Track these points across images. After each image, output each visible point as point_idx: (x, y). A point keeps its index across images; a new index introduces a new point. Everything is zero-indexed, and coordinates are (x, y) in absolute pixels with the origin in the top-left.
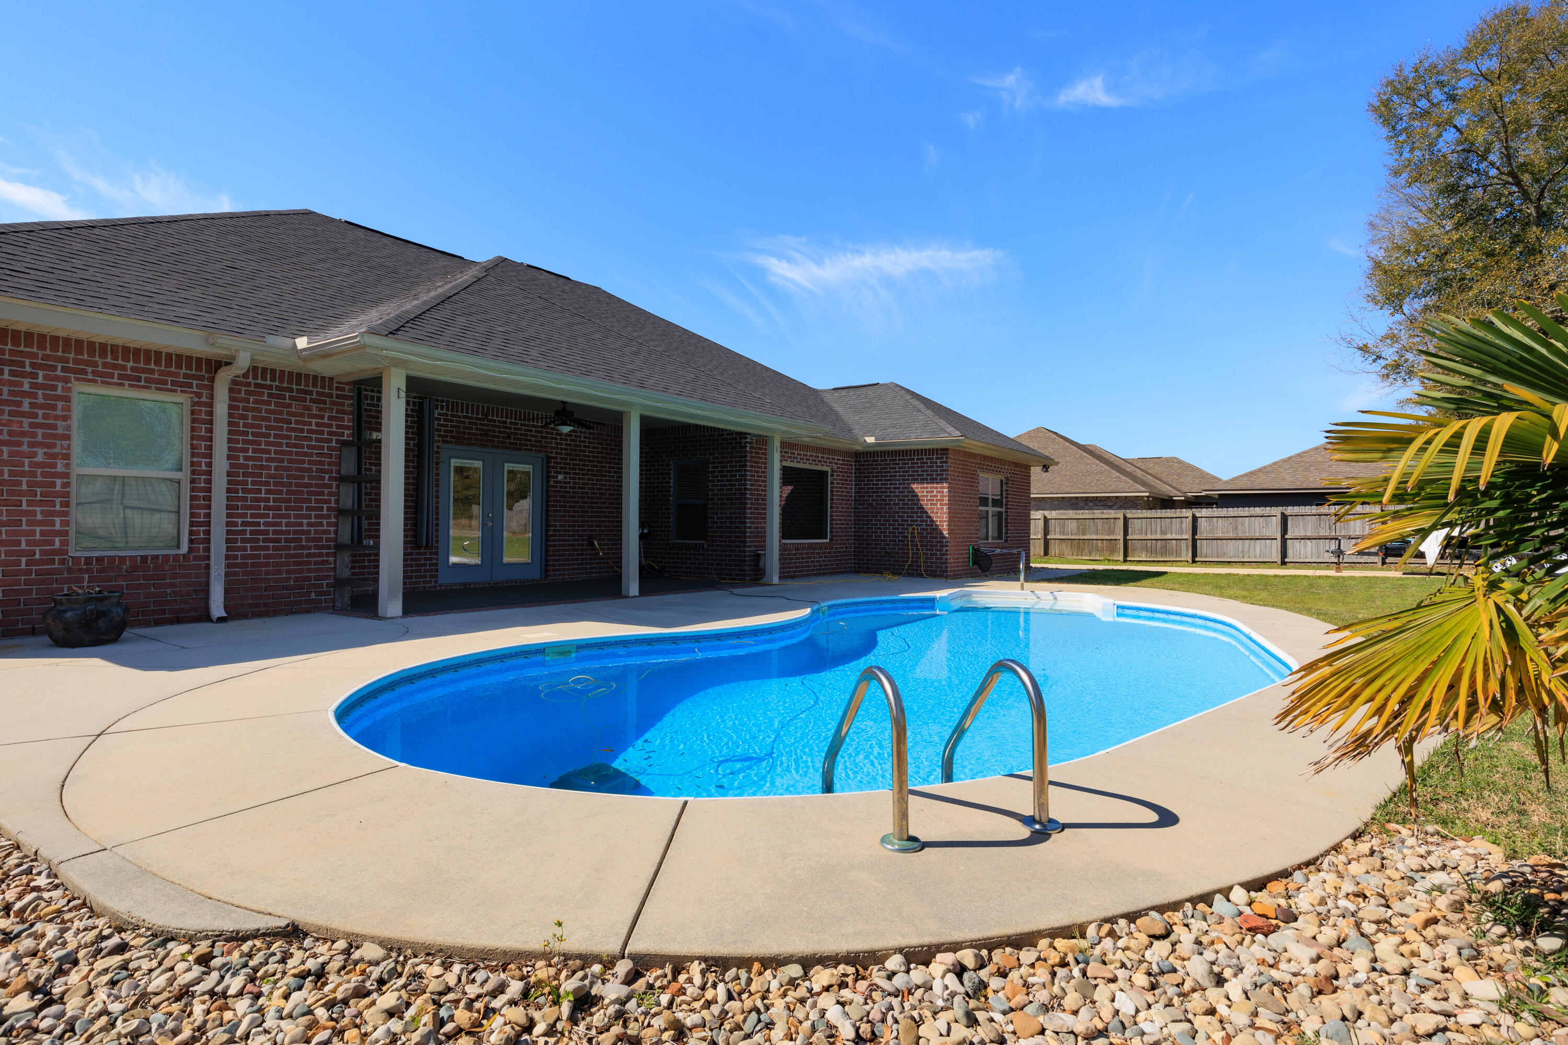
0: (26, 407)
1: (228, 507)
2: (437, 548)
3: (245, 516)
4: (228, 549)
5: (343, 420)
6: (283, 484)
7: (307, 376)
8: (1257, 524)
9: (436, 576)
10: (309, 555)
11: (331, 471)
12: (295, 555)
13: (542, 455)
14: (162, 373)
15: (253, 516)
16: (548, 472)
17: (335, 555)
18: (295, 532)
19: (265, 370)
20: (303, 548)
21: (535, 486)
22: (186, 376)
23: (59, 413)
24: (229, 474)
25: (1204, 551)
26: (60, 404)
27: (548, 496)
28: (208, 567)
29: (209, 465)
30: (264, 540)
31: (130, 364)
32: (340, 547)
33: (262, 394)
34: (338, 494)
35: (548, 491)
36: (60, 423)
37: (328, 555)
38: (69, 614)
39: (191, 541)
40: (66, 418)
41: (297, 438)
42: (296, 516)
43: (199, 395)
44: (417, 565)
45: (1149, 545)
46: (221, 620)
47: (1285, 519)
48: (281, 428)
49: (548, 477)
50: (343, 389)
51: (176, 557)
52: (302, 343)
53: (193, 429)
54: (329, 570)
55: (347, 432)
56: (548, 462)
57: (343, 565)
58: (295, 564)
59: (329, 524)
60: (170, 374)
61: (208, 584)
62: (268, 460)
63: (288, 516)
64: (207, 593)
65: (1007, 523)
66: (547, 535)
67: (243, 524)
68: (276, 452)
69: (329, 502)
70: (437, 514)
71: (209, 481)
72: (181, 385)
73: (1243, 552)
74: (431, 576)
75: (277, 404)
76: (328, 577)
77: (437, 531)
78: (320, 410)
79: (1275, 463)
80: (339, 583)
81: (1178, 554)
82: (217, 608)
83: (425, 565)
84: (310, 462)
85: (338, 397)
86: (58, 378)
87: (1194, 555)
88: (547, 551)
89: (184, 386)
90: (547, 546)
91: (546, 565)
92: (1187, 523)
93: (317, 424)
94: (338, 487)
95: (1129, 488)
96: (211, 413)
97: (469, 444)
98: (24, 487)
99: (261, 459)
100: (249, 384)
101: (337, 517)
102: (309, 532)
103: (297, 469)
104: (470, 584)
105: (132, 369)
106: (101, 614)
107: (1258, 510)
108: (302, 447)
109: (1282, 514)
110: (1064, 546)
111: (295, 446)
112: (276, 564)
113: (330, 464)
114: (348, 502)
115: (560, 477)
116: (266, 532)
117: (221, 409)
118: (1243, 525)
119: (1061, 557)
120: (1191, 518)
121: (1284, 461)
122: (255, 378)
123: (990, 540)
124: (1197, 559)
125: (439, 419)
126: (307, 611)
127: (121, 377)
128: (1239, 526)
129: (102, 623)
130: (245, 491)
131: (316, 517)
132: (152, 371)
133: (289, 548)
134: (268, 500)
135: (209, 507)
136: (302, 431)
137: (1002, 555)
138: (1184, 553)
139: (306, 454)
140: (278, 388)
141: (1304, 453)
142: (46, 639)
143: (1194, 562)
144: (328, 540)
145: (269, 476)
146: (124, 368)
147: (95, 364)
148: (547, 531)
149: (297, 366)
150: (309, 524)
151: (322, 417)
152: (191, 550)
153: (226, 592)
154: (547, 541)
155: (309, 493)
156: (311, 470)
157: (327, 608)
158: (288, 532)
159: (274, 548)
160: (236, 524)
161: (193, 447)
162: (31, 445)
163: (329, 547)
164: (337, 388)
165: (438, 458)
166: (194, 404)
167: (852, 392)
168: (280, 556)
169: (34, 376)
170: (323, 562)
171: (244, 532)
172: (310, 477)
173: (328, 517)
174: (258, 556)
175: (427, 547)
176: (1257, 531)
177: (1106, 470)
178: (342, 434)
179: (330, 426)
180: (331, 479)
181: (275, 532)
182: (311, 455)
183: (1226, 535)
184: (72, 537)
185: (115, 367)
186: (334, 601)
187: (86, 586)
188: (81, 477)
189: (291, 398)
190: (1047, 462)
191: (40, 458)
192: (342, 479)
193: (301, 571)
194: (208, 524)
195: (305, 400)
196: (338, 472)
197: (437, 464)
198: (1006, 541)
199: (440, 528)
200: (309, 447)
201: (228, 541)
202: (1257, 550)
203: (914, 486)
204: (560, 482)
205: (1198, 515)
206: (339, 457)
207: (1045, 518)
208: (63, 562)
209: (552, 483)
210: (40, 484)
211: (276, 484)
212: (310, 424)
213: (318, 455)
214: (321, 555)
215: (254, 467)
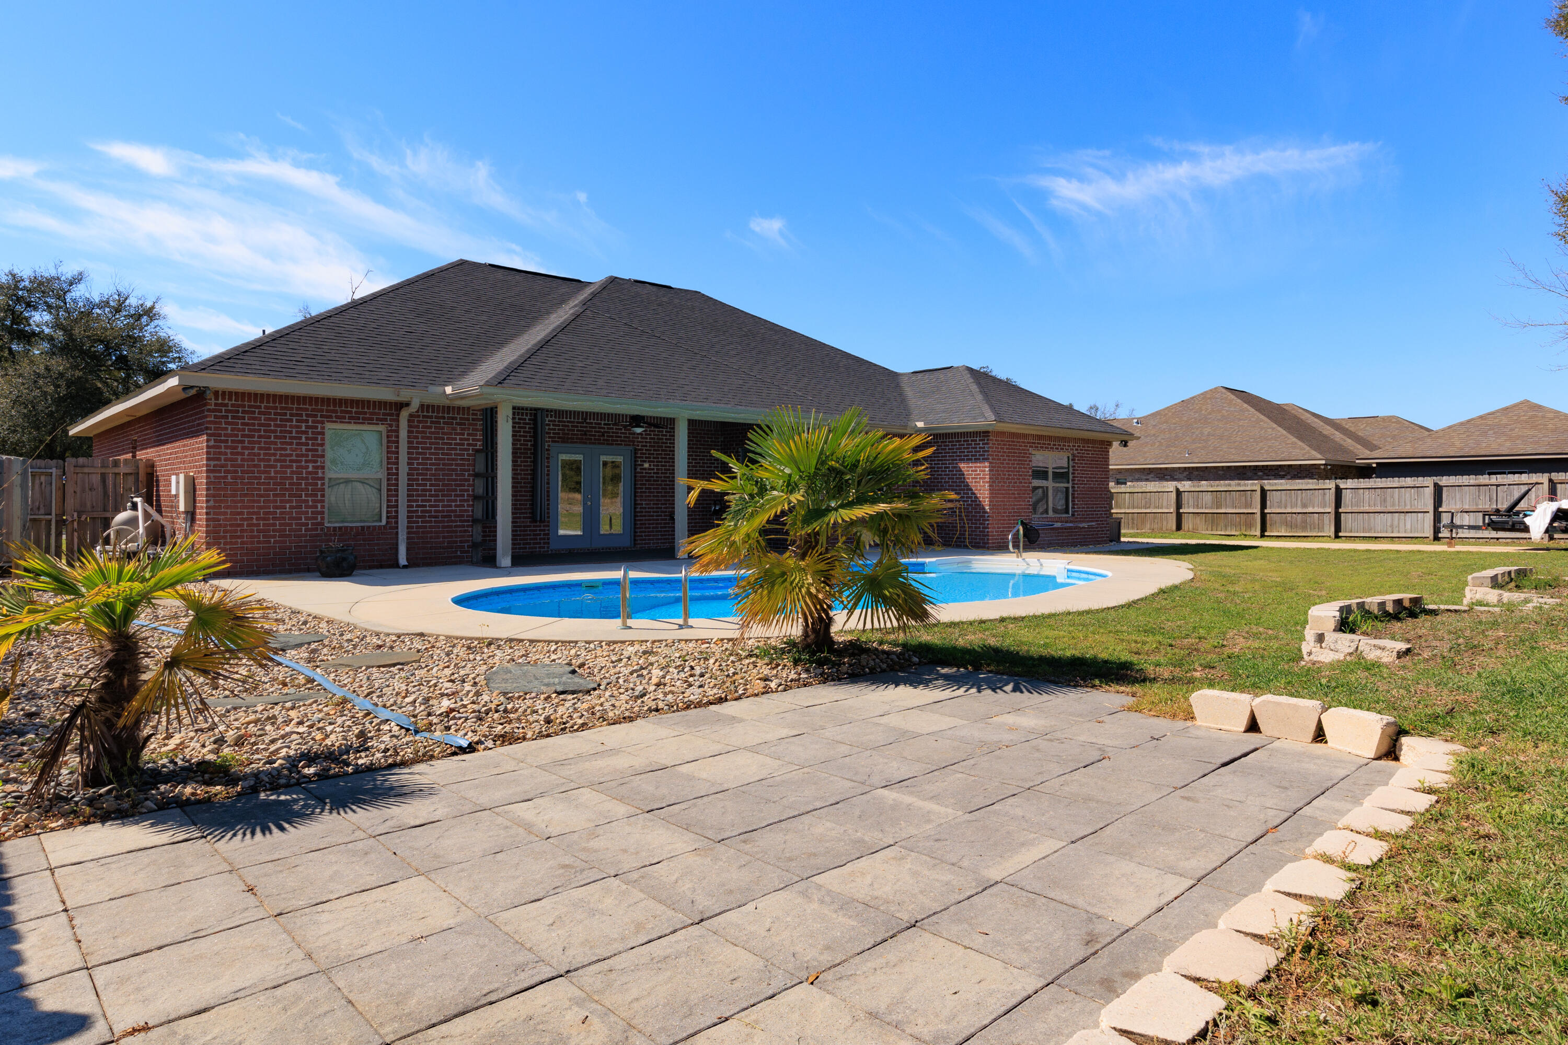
0: (303, 440)
1: (408, 496)
2: (549, 522)
3: (417, 501)
4: (408, 522)
5: (476, 435)
6: (439, 480)
7: (454, 408)
8: (1408, 495)
9: (548, 543)
10: (456, 526)
11: (469, 470)
12: (448, 527)
13: (631, 448)
14: (371, 414)
15: (422, 501)
16: (635, 461)
17: (472, 526)
18: (448, 511)
19: (428, 406)
20: (452, 521)
21: (625, 472)
22: (384, 414)
23: (319, 442)
24: (408, 474)
25: (1349, 525)
26: (319, 437)
27: (635, 481)
28: (397, 533)
29: (397, 469)
30: (429, 517)
31: (354, 410)
32: (475, 521)
33: (427, 422)
34: (473, 485)
35: (635, 477)
36: (320, 448)
37: (468, 526)
38: (329, 559)
39: (388, 517)
40: (322, 445)
41: (448, 449)
42: (448, 501)
43: (391, 425)
44: (534, 535)
45: (1289, 519)
46: (405, 567)
47: (1438, 490)
48: (438, 444)
49: (635, 465)
50: (476, 415)
51: (380, 527)
52: (449, 390)
53: (388, 447)
54: (468, 536)
55: (479, 443)
56: (635, 453)
57: (477, 533)
58: (448, 532)
59: (468, 506)
60: (375, 414)
61: (397, 544)
62: (431, 464)
63: (443, 501)
64: (397, 550)
65: (1073, 498)
66: (635, 512)
67: (417, 506)
68: (436, 459)
69: (468, 490)
70: (548, 496)
71: (397, 480)
72: (381, 420)
73: (1392, 526)
74: (544, 543)
75: (436, 428)
76: (468, 541)
77: (548, 509)
78: (462, 429)
79: (1450, 427)
80: (475, 545)
81: (1321, 529)
82: (403, 560)
83: (540, 535)
84: (457, 465)
85: (473, 419)
86: (318, 422)
87: (1338, 528)
88: (635, 524)
89: (383, 420)
90: (635, 520)
91: (635, 536)
92: (1331, 495)
93: (460, 439)
94: (474, 480)
95: (1303, 455)
96: (397, 437)
97: (572, 443)
98: (303, 486)
99: (426, 464)
100: (419, 416)
101: (473, 501)
102: (456, 511)
103: (448, 470)
104: (574, 550)
105: (356, 413)
106: (344, 559)
107: (1409, 481)
108: (451, 454)
109: (1436, 485)
110: (1198, 519)
111: (447, 454)
112: (436, 532)
113: (468, 465)
114: (480, 491)
115: (646, 465)
116: (430, 511)
117: (403, 434)
118: (1392, 497)
119: (1194, 532)
120: (1333, 490)
121: (1462, 424)
122: (423, 412)
123: (1051, 514)
124: (1340, 534)
125: (549, 425)
126: (455, 563)
127: (350, 418)
128: (1388, 498)
129: (345, 564)
130: (418, 485)
131: (460, 501)
132: (365, 413)
133: (444, 522)
134: (431, 490)
135: (397, 496)
136: (451, 444)
137: (1061, 528)
138: (1326, 528)
139: (453, 460)
140: (436, 417)
141: (1489, 414)
142: (318, 574)
143: (1337, 537)
144: (468, 516)
145: (432, 475)
146: (351, 412)
147: (336, 412)
148: (635, 508)
149: (447, 403)
150: (456, 506)
151: (463, 434)
152: (387, 523)
153: (408, 549)
154: (635, 516)
155: (456, 485)
156: (456, 470)
157: (468, 562)
158: (443, 511)
159: (435, 522)
160: (412, 506)
161: (388, 458)
162: (306, 461)
163: (468, 521)
164: (473, 414)
165: (549, 454)
166: (388, 431)
167: (927, 375)
168: (439, 527)
169: (307, 421)
170: (465, 531)
171: (417, 511)
172: (456, 475)
173: (467, 501)
174: (425, 527)
175: (541, 521)
176: (1408, 502)
177: (1282, 435)
178: (476, 445)
179: (468, 440)
180: (469, 475)
181: (435, 511)
182: (456, 460)
183: (1372, 509)
184: (326, 516)
185: (347, 412)
186: (472, 557)
187: (335, 544)
188: (330, 479)
189: (444, 423)
190: (1125, 438)
191: (310, 469)
192: (476, 475)
193: (452, 537)
194: (397, 506)
195: (452, 424)
196: (474, 470)
197: (548, 458)
198: (1073, 515)
199: (551, 507)
200: (455, 454)
201: (408, 517)
202: (1407, 525)
203: (962, 465)
204: (645, 469)
205: (1342, 486)
206: (474, 460)
207: (1178, 491)
208: (322, 529)
209: (638, 470)
210: (310, 484)
211: (435, 480)
212: (455, 439)
213: (461, 459)
214: (464, 526)
215: (422, 469)
